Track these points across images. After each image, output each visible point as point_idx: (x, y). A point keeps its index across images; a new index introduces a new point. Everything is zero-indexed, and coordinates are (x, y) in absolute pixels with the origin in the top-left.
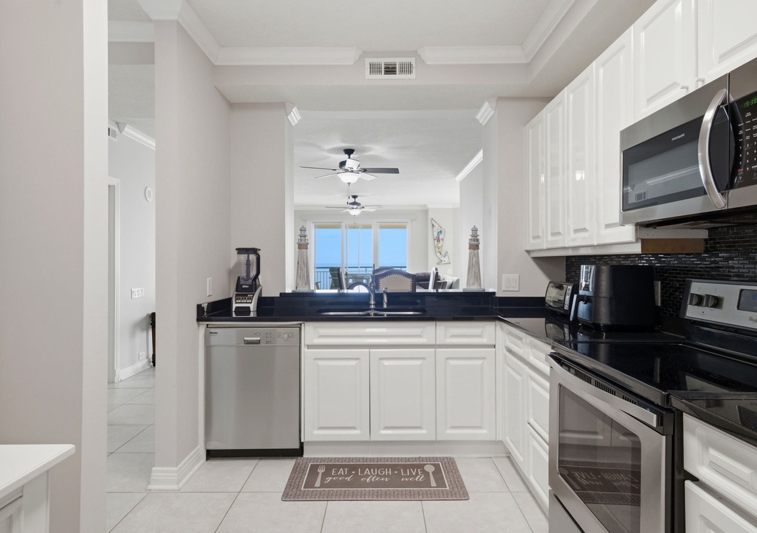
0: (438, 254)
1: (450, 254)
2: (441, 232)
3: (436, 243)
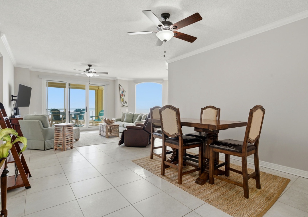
0: (122, 102)
2: (123, 91)
3: (121, 97)
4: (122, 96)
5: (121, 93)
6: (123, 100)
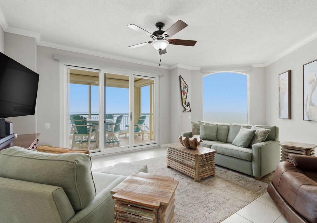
0: (184, 104)
1: (191, 104)
2: (185, 87)
4: (184, 94)
5: (182, 89)
6: (185, 100)
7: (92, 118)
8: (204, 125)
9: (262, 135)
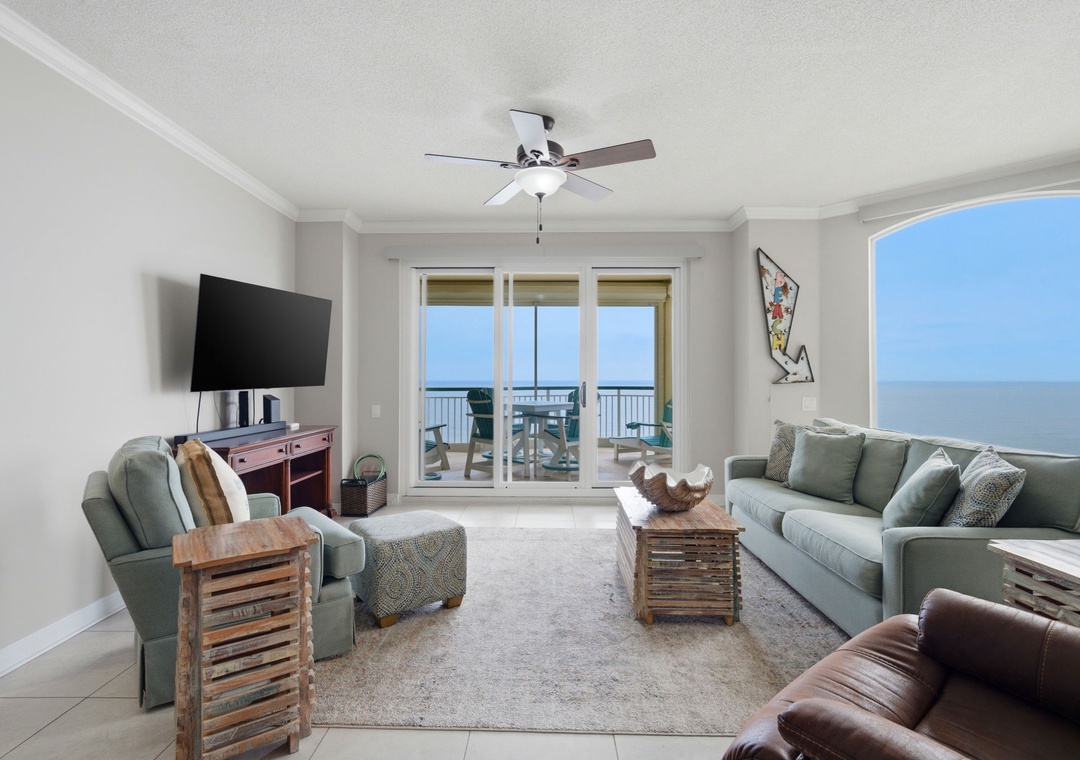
0: (777, 354)
1: (813, 352)
2: (785, 288)
3: (771, 321)
4: (778, 315)
5: (769, 297)
6: (784, 338)
7: (551, 398)
8: (807, 435)
9: (979, 496)
